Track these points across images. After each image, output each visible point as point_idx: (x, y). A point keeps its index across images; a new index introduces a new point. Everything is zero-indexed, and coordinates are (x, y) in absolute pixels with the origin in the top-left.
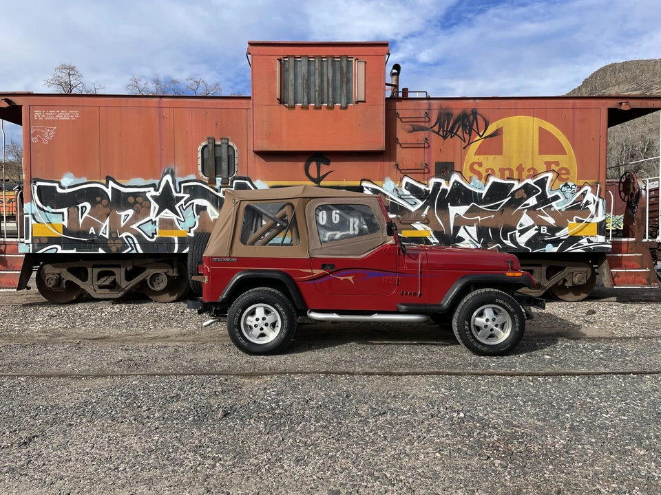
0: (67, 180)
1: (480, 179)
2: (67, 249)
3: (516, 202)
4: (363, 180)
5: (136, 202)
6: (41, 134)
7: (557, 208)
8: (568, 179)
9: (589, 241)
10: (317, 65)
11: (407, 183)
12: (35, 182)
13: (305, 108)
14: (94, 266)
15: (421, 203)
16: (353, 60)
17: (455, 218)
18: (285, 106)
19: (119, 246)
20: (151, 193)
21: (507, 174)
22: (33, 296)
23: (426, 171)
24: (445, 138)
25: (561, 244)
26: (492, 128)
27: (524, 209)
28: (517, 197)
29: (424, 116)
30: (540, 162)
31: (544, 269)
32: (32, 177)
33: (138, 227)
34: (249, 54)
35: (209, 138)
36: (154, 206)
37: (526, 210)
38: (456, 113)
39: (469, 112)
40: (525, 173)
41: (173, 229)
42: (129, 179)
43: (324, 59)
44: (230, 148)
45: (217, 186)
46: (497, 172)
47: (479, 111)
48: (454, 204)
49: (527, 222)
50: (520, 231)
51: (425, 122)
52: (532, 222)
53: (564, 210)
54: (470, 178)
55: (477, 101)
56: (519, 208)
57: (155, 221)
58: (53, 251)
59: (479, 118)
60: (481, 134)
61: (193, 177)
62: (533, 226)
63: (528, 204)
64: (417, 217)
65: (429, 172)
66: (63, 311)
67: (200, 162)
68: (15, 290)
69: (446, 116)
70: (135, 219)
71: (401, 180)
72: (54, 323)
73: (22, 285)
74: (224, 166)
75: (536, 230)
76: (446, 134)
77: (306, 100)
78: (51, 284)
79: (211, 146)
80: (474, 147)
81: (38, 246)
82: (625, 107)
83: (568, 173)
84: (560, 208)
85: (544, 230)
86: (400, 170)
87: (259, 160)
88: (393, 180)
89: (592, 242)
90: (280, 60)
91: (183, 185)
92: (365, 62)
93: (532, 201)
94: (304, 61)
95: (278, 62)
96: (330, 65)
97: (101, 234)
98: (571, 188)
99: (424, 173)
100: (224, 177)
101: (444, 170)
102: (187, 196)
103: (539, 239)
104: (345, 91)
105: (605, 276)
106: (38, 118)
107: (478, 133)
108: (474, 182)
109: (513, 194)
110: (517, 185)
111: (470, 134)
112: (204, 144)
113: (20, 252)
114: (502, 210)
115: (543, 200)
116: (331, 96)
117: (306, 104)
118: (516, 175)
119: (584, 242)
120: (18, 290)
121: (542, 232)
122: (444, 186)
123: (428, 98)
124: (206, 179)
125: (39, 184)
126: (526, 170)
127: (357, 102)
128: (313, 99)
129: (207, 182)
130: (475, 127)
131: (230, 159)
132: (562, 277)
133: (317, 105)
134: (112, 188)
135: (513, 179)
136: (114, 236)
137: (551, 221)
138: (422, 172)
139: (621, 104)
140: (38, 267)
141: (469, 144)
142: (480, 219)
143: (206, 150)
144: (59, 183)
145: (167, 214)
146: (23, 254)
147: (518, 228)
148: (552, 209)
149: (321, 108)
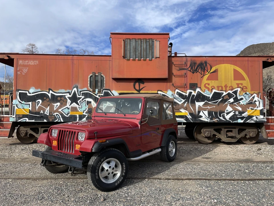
0: (32, 90)
1: (209, 90)
2: (31, 120)
3: (224, 101)
4: (158, 91)
5: (61, 100)
6: (22, 70)
7: (242, 104)
8: (246, 91)
9: (257, 118)
10: (139, 42)
11: (177, 92)
12: (18, 91)
13: (134, 60)
14: (42, 127)
15: (183, 101)
16: (155, 40)
17: (198, 108)
18: (126, 59)
19: (53, 119)
20: (68, 96)
21: (220, 88)
22: (15, 140)
23: (186, 87)
24: (193, 73)
25: (244, 119)
26: (213, 69)
27: (228, 104)
28: (225, 98)
29: (184, 64)
30: (234, 83)
31: (237, 130)
32: (17, 89)
33: (62, 110)
34: (111, 38)
35: (93, 73)
36: (69, 101)
37: (229, 104)
38: (198, 63)
39: (204, 62)
40: (228, 88)
41: (77, 111)
42: (58, 90)
43: (142, 40)
44: (102, 77)
45: (96, 93)
46: (216, 88)
47: (208, 62)
48: (198, 101)
49: (229, 109)
50: (226, 113)
51: (185, 66)
52: (231, 109)
53: (245, 104)
54: (205, 90)
55: (207, 58)
56: (226, 103)
57: (69, 108)
58: (24, 121)
59: (208, 65)
60: (209, 71)
61: (86, 89)
62: (232, 111)
63: (230, 102)
64: (182, 106)
65: (187, 87)
66: (28, 147)
67: (89, 82)
68: (7, 138)
69: (194, 64)
70: (60, 107)
71: (175, 91)
72: (24, 153)
73: (10, 136)
74: (99, 84)
75: (233, 113)
76: (194, 71)
77: (134, 57)
78: (23, 135)
79: (94, 76)
80: (206, 77)
81: (18, 118)
82: (270, 61)
83: (246, 88)
84: (243, 103)
85: (237, 113)
86: (174, 86)
87: (114, 82)
88: (171, 91)
89: (258, 118)
90: (124, 40)
91: (81, 92)
92: (160, 41)
93: (232, 100)
94: (134, 41)
95: (123, 41)
96: (145, 43)
97: (45, 113)
98: (248, 95)
99: (185, 88)
100: (99, 89)
101: (193, 86)
102: (83, 97)
103: (235, 117)
104: (151, 53)
105: (264, 133)
106: (21, 64)
107: (208, 71)
108: (206, 92)
109: (223, 97)
110: (225, 94)
111: (204, 71)
112: (91, 75)
113: (10, 121)
114: (219, 104)
115: (236, 100)
116: (145, 55)
117: (134, 58)
118: (224, 89)
119: (254, 118)
120: (8, 138)
121: (236, 114)
122: (193, 93)
123: (186, 56)
124: (91, 90)
125: (20, 91)
126: (228, 87)
127: (156, 58)
128: (137, 56)
129: (92, 91)
130: (206, 69)
131: (102, 81)
132: (245, 134)
133: (139, 59)
134: (51, 93)
135: (223, 91)
136: (51, 114)
137: (240, 109)
138: (184, 87)
139: (268, 59)
140: (18, 127)
141: (204, 76)
142: (209, 108)
143: (91, 78)
144: (28, 91)
145: (74, 105)
146: (11, 122)
147: (226, 112)
148: (240, 104)
149: (141, 60)
